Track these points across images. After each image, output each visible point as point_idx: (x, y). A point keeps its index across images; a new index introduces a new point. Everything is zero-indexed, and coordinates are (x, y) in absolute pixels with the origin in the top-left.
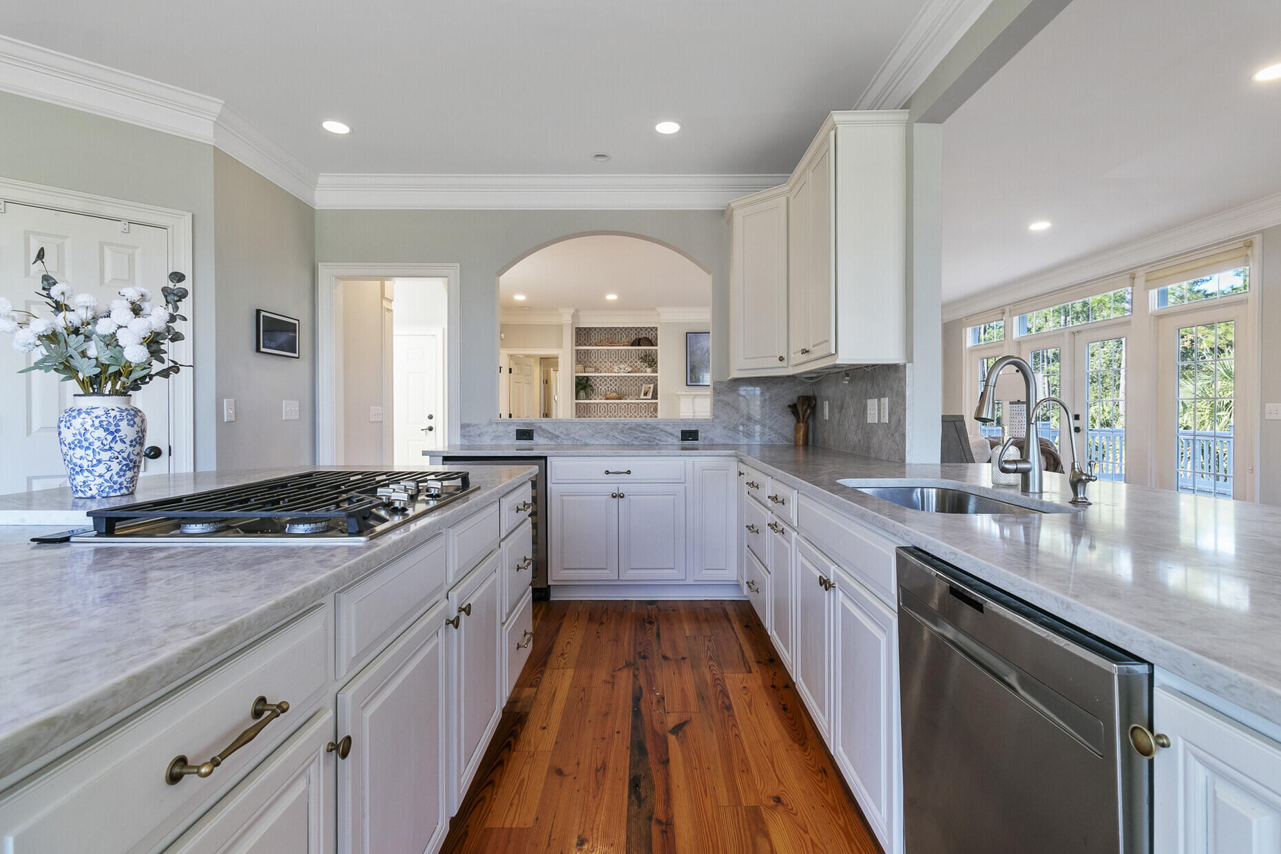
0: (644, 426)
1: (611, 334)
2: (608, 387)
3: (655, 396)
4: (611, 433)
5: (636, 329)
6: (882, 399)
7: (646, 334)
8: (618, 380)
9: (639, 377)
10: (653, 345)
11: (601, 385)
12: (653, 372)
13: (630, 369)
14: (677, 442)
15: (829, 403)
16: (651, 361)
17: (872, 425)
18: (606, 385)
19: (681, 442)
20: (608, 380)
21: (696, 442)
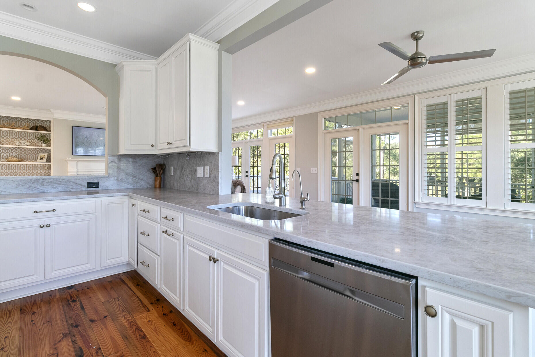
0: (61, 180)
1: (12, 121)
2: (10, 154)
3: (49, 160)
4: (33, 186)
5: (34, 120)
6: (206, 167)
7: (41, 124)
8: (18, 150)
9: (36, 149)
10: (47, 131)
11: (3, 152)
12: (47, 146)
13: (29, 144)
14: (85, 189)
15: (174, 168)
16: (47, 141)
17: (200, 178)
18: (7, 153)
19: (87, 189)
20: (10, 150)
21: (97, 189)
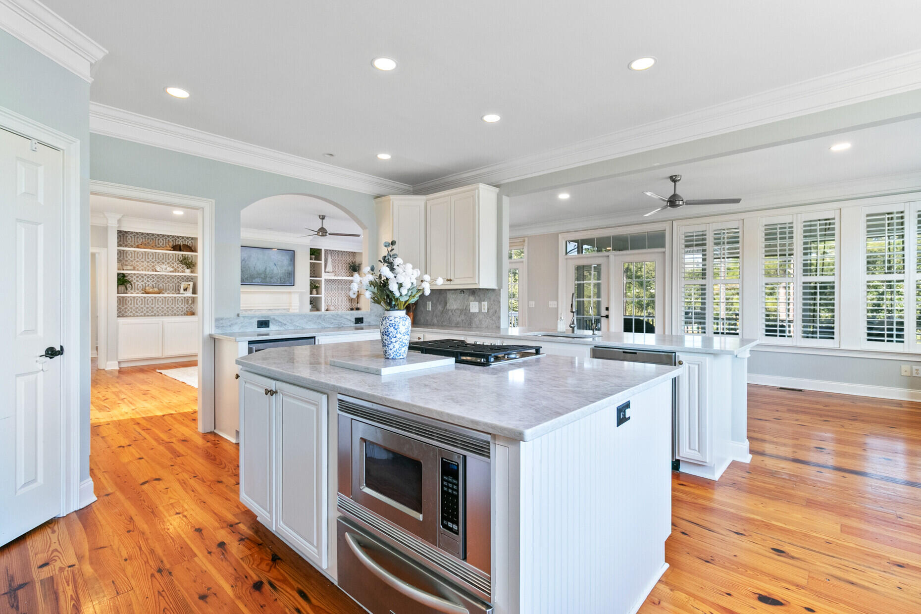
0: (336, 316)
1: (148, 239)
2: (145, 283)
3: (194, 291)
5: (173, 237)
6: (483, 303)
7: (182, 242)
8: (156, 277)
9: (176, 276)
10: (193, 251)
11: (137, 281)
12: (192, 272)
13: (172, 269)
14: (353, 325)
15: (432, 303)
16: (190, 264)
17: (473, 314)
18: (143, 281)
19: (355, 325)
20: (145, 277)
21: (362, 324)
